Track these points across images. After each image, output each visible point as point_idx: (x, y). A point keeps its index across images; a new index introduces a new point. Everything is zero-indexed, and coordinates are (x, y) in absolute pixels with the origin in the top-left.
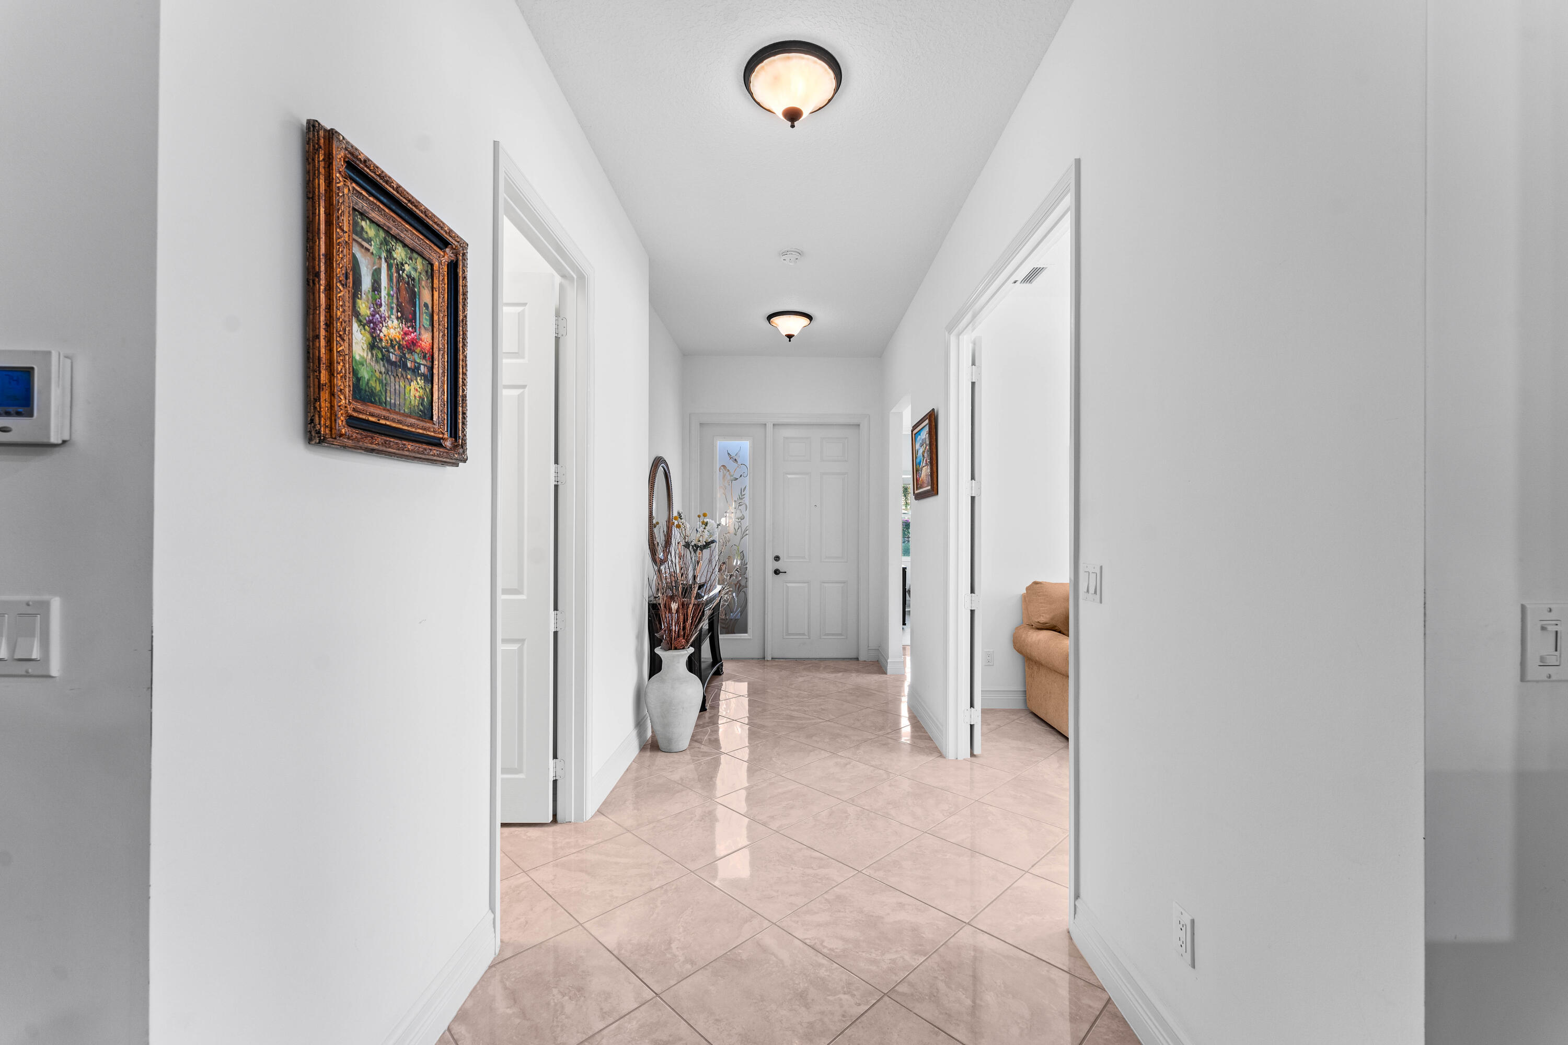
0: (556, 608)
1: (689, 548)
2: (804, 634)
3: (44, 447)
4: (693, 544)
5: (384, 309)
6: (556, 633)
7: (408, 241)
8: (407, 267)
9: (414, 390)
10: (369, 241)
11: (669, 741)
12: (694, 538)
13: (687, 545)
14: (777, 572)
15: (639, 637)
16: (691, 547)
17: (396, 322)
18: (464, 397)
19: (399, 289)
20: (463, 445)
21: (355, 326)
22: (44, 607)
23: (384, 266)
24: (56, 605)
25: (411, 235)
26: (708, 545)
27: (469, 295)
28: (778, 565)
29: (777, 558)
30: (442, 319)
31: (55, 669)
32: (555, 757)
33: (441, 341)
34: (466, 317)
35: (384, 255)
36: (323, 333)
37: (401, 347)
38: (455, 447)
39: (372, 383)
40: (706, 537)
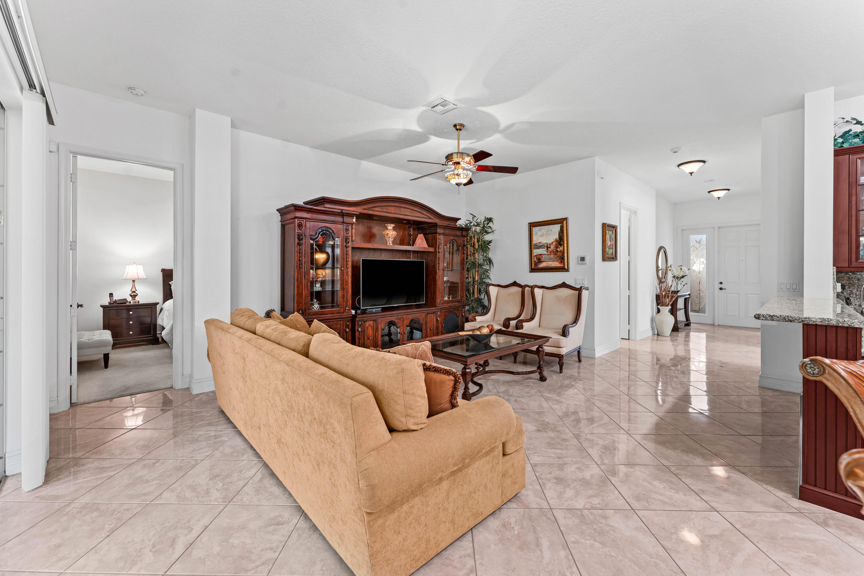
0: (629, 290)
1: (675, 278)
2: (736, 316)
3: (585, 264)
4: (676, 276)
6: (629, 296)
11: (662, 333)
12: (676, 274)
13: (674, 277)
14: (721, 289)
15: (652, 302)
16: (676, 278)
17: (610, 242)
19: (610, 238)
21: (606, 245)
24: (586, 279)
25: (610, 228)
26: (683, 277)
28: (721, 286)
29: (721, 283)
30: (615, 239)
32: (629, 324)
33: (615, 242)
35: (609, 234)
36: (603, 248)
37: (610, 245)
39: (608, 252)
40: (682, 274)
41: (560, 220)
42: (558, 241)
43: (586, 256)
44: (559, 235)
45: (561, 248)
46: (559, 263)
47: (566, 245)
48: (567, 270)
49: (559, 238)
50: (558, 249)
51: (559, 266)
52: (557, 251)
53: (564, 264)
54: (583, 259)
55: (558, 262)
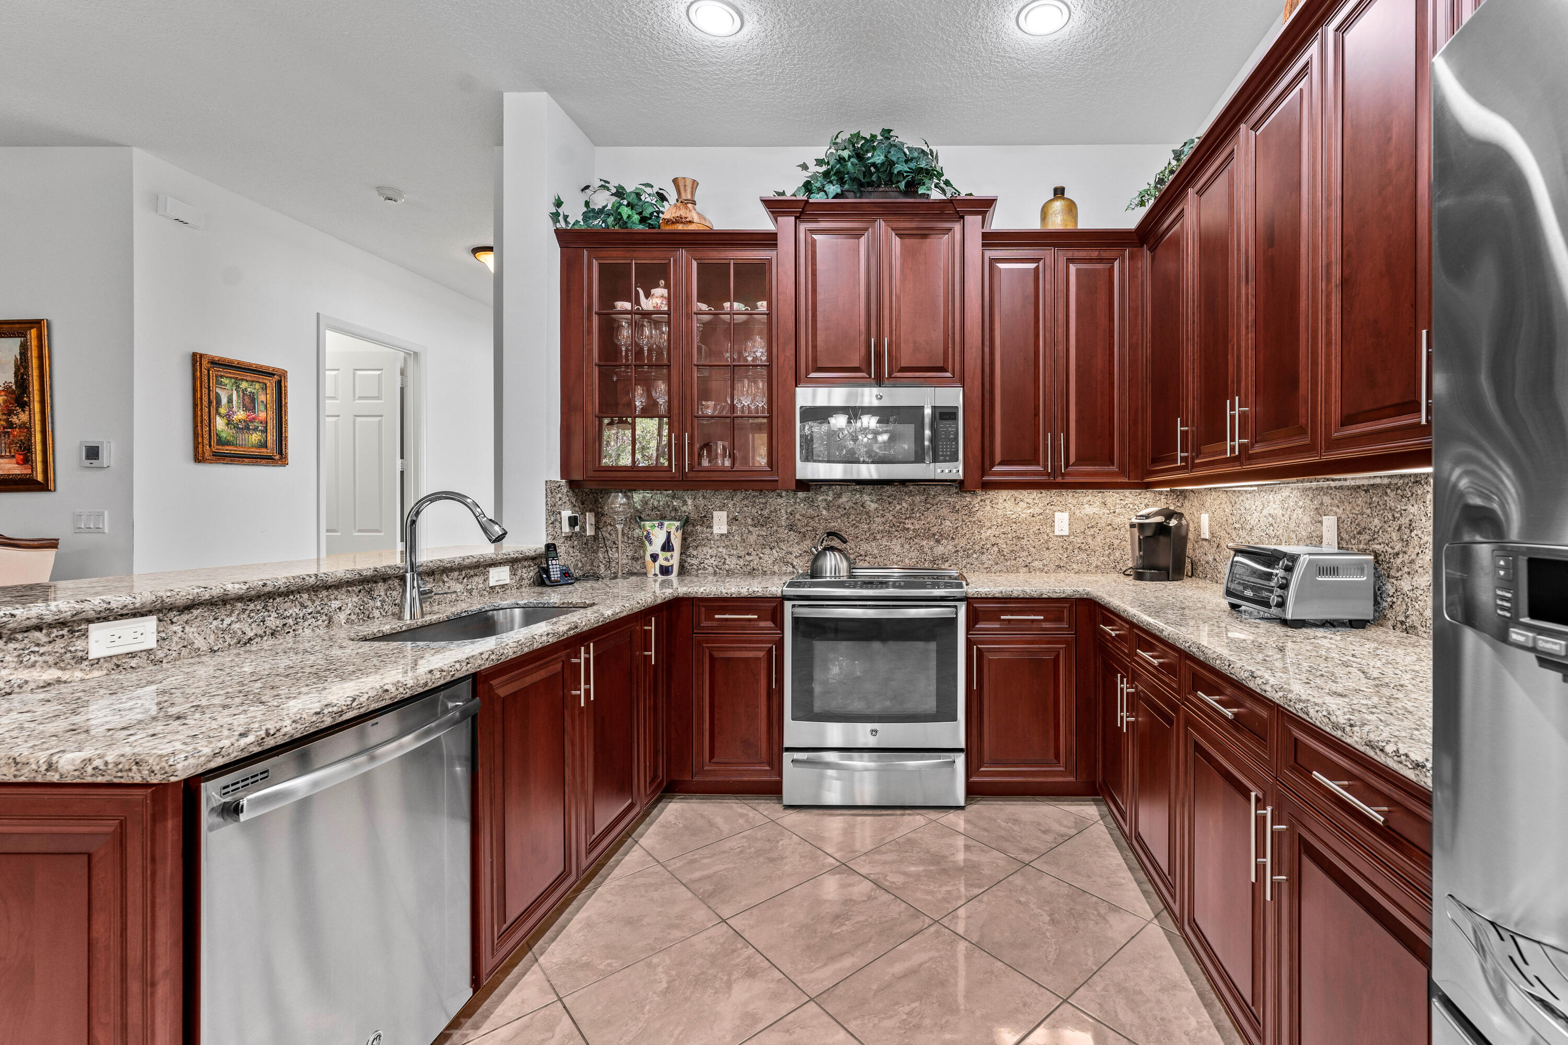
3: (102, 468)
5: (235, 409)
7: (249, 378)
8: (249, 389)
9: (255, 438)
10: (226, 385)
17: (242, 412)
18: (286, 437)
19: (244, 399)
20: (286, 457)
21: (218, 418)
22: (104, 513)
23: (235, 393)
24: (106, 513)
25: (249, 376)
27: (289, 394)
30: (272, 406)
31: (106, 530)
33: (271, 415)
34: (286, 403)
35: (234, 388)
36: (199, 425)
37: (245, 421)
38: (281, 458)
39: (228, 438)
41: (18, 326)
42: (13, 392)
43: (103, 442)
44: (15, 373)
45: (24, 417)
46: (18, 463)
47: (37, 407)
48: (44, 487)
49: (16, 382)
50: (14, 419)
51: (18, 472)
52: (11, 425)
53: (33, 469)
54: (93, 453)
55: (14, 460)
